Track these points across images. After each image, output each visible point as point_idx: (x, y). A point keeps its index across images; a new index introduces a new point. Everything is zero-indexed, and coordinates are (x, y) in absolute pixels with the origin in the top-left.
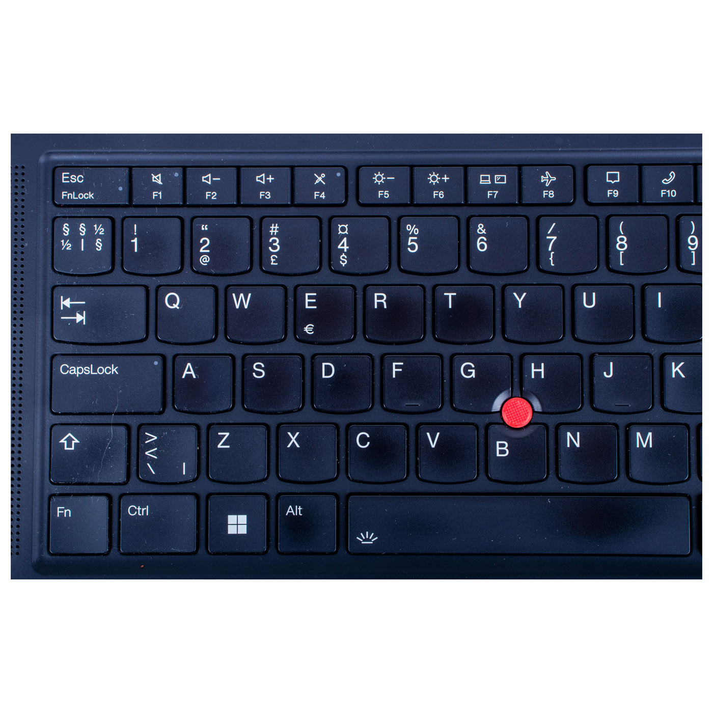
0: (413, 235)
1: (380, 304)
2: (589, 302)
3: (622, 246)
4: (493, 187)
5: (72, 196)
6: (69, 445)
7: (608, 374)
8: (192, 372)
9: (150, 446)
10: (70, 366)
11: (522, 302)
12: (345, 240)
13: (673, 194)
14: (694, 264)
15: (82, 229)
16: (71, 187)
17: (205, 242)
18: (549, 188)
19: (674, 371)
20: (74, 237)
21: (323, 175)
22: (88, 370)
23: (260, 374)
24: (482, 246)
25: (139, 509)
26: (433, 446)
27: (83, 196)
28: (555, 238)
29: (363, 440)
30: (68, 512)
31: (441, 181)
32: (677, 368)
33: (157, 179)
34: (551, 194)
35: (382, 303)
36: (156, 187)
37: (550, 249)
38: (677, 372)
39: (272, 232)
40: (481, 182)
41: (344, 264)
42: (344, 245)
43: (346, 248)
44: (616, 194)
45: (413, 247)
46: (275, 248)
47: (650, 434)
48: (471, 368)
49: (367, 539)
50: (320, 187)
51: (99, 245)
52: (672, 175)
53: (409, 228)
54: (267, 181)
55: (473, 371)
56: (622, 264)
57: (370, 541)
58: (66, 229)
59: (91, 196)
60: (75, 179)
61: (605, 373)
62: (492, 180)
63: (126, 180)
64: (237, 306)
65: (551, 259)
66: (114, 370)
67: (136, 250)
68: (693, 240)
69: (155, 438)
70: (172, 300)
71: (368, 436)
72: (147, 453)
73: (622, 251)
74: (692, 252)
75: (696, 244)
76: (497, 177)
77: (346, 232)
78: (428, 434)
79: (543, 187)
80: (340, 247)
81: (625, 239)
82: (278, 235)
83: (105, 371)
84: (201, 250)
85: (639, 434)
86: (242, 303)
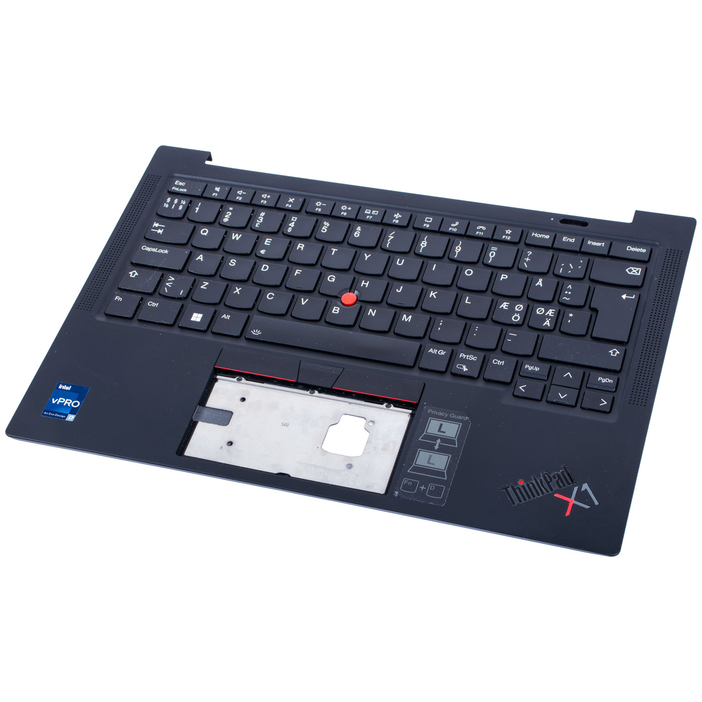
0: (326, 226)
1: (300, 248)
2: (400, 262)
3: (423, 245)
4: (370, 215)
5: (177, 189)
6: (133, 275)
7: (399, 290)
8: (202, 258)
9: (170, 282)
10: (147, 247)
11: (368, 258)
12: (293, 223)
13: (455, 230)
14: (456, 257)
15: (176, 201)
16: (178, 186)
17: (229, 214)
18: (396, 219)
19: (431, 294)
20: (171, 204)
21: (293, 199)
22: (154, 250)
23: (233, 264)
24: (357, 235)
25: (154, 303)
26: (303, 304)
27: (181, 190)
28: (393, 237)
29: (270, 296)
30: (120, 299)
31: (347, 209)
32: (433, 294)
33: (218, 189)
34: (397, 222)
35: (301, 248)
36: (216, 192)
37: (389, 241)
38: (432, 296)
39: (261, 215)
40: (366, 212)
41: (289, 231)
42: (292, 225)
43: (293, 226)
44: (428, 226)
45: (324, 230)
46: (260, 221)
47: (410, 317)
48: (333, 277)
49: (256, 333)
50: (290, 203)
51: (181, 207)
52: (457, 223)
53: (325, 223)
54: (267, 197)
55: (334, 279)
56: (421, 251)
57: (257, 333)
58: (169, 200)
59: (185, 190)
60: (181, 184)
61: (397, 290)
62: (371, 212)
63: (203, 187)
64: (233, 238)
65: (388, 244)
66: (166, 252)
67: (196, 212)
68: (458, 248)
69: (173, 279)
70: (204, 232)
71: (273, 295)
72: (167, 284)
73: (423, 247)
74: (457, 252)
75: (460, 249)
76: (374, 212)
77: (295, 220)
78: (303, 299)
79: (395, 218)
80: (290, 225)
81: (426, 243)
82: (263, 217)
83: (162, 251)
84: (226, 216)
85: (405, 316)
86: (236, 237)
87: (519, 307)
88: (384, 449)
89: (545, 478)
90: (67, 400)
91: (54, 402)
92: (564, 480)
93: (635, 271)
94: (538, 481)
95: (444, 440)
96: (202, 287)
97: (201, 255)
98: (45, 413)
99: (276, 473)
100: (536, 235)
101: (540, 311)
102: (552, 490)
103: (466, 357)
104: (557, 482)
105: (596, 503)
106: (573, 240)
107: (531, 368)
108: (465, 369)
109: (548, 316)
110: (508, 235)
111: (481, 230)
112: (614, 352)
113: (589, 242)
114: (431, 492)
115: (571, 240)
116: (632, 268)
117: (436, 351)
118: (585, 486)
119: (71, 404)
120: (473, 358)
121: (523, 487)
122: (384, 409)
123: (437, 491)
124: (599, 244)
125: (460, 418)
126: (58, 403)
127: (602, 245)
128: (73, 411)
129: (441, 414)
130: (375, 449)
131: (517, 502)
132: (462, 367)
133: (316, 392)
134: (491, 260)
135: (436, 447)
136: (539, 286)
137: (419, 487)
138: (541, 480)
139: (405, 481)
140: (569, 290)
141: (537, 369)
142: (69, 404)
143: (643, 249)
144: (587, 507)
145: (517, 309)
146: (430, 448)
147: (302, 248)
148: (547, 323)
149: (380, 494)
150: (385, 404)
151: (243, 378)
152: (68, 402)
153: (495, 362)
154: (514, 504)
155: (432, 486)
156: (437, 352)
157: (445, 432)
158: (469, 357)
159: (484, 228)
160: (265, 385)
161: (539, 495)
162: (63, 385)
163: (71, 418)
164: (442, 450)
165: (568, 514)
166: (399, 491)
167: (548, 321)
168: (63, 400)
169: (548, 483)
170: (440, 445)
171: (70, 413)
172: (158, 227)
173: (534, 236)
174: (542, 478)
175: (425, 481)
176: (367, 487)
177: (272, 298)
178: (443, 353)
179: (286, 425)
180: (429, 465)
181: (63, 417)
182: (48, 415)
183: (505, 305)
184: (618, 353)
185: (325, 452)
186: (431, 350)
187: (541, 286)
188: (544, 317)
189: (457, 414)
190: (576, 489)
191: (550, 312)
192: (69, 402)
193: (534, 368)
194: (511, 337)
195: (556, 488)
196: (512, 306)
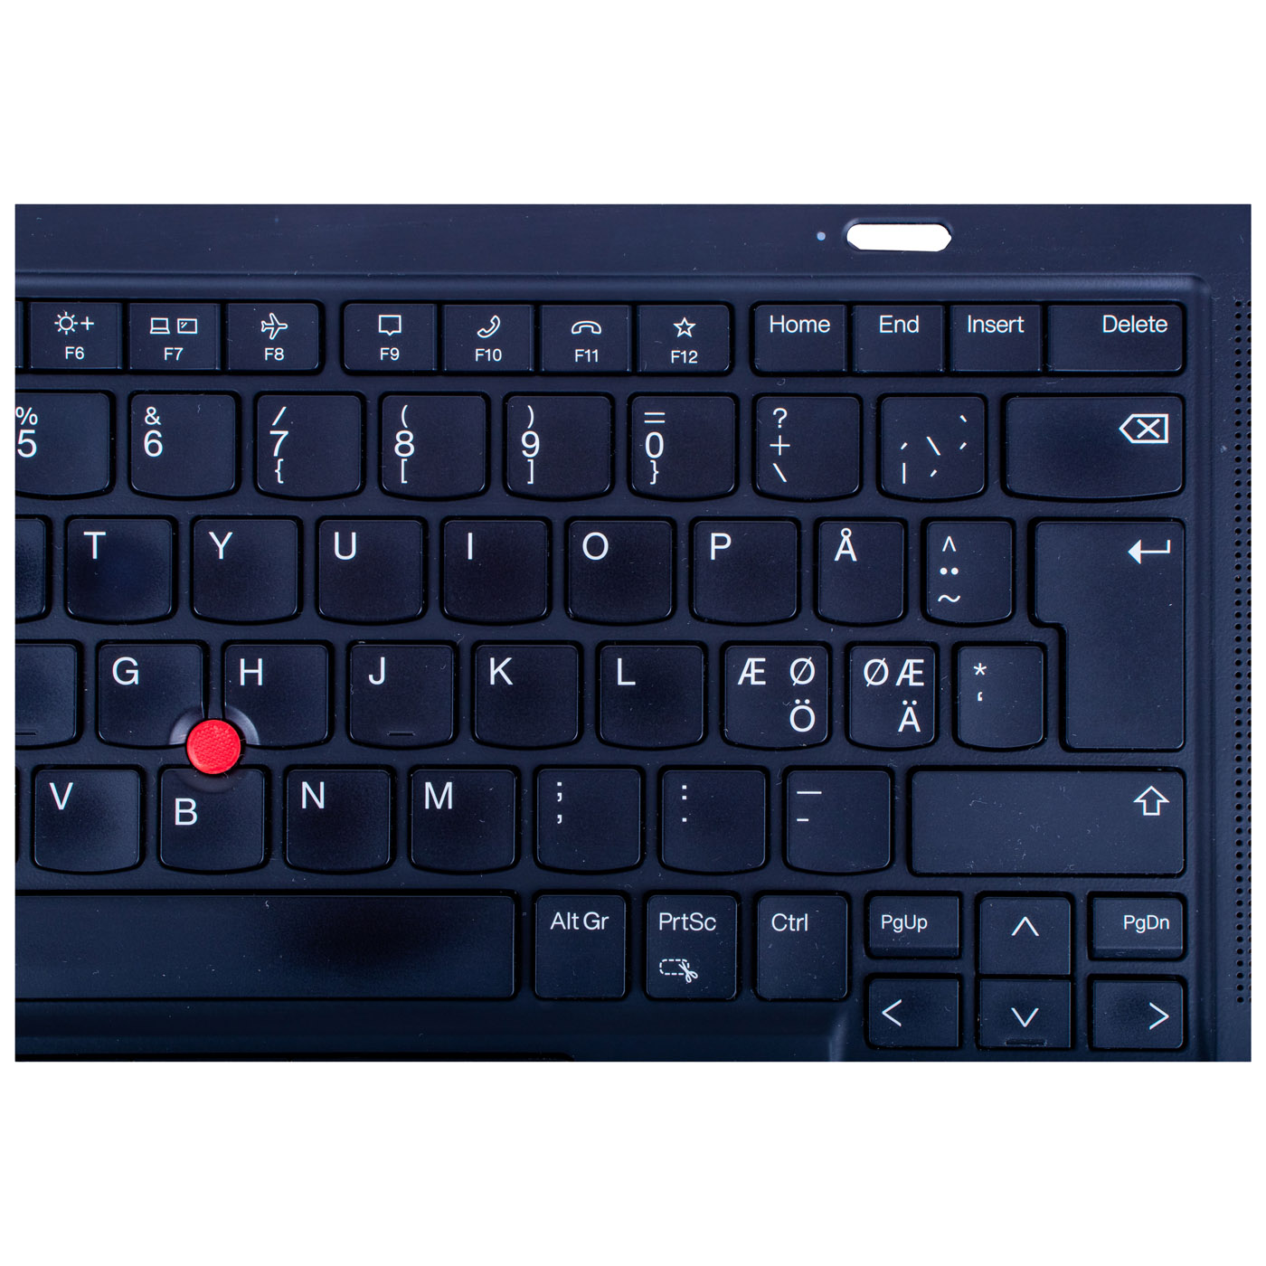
0: (28, 425)
2: (345, 549)
3: (404, 449)
4: (174, 339)
7: (377, 678)
11: (224, 548)
13: (496, 355)
14: (531, 482)
18: (275, 344)
19: (493, 673)
24: (154, 448)
26: (61, 807)
28: (285, 433)
31: (80, 328)
32: (500, 669)
34: (279, 354)
37: (276, 454)
38: (498, 675)
40: (153, 330)
44: (396, 355)
45: (28, 447)
47: (449, 785)
48: (132, 667)
52: (496, 323)
53: (22, 412)
55: (136, 672)
56: (403, 482)
61: (371, 677)
62: (173, 327)
65: (278, 471)
68: (530, 440)
73: (404, 458)
74: (530, 459)
75: (537, 445)
76: (181, 322)
78: (51, 786)
79: (264, 340)
81: (411, 436)
85: (428, 786)
87: (803, 670)
93: (1152, 428)
100: (784, 324)
101: (873, 672)
103: (680, 923)
106: (913, 326)
107: (900, 925)
108: (690, 975)
109: (907, 691)
110: (684, 343)
111: (586, 340)
112: (1151, 800)
113: (972, 325)
115: (906, 327)
116: (1139, 417)
117: (575, 917)
120: (702, 923)
124: (1003, 327)
127: (1015, 325)
132: (675, 967)
134: (656, 472)
136: (846, 559)
140: (950, 560)
141: (920, 924)
143: (1156, 318)
145: (796, 681)
148: (910, 719)
153: (780, 922)
156: (580, 922)
158: (689, 922)
159: (595, 328)
167: (910, 710)
173: (777, 328)
178: (600, 924)
183: (752, 671)
184: (1165, 800)
186: (557, 920)
187: (854, 559)
188: (893, 696)
191: (910, 671)
193: (910, 923)
194: (809, 806)
196: (776, 673)
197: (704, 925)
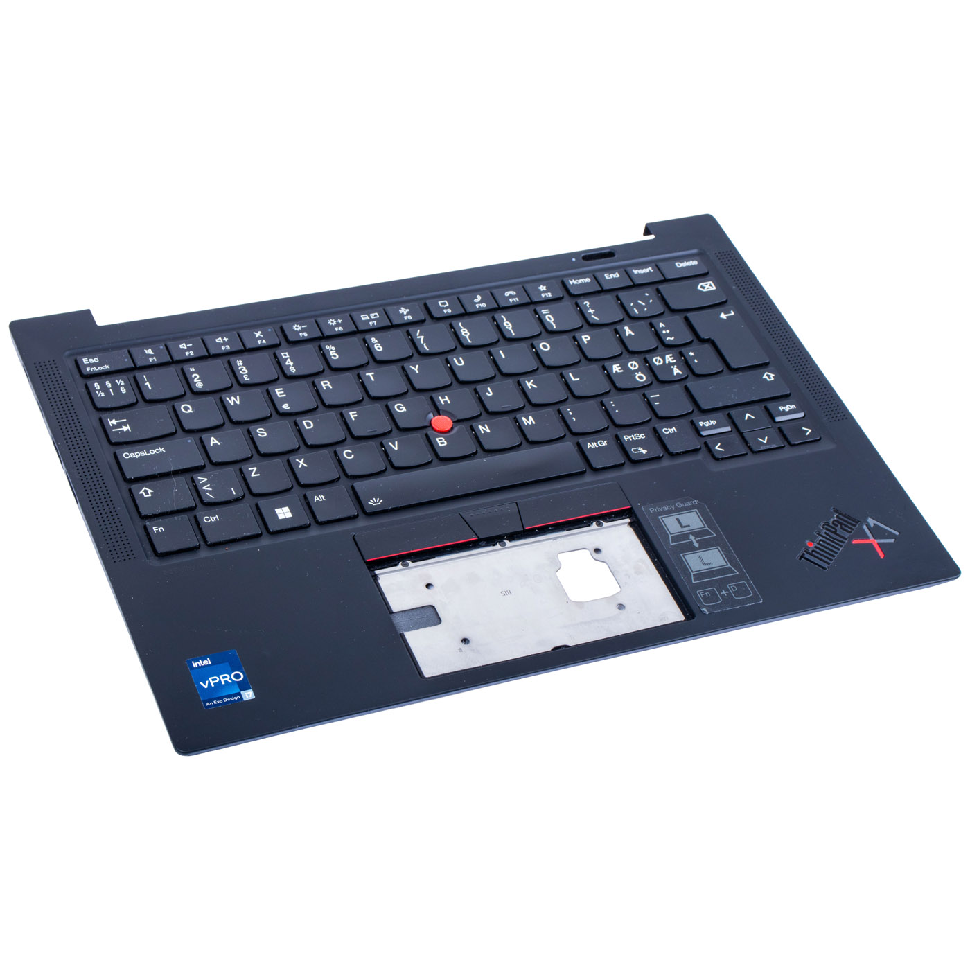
0: (332, 350)
1: (327, 387)
2: (460, 362)
3: (466, 334)
4: (372, 320)
5: (94, 369)
6: (147, 494)
7: (489, 393)
8: (216, 442)
9: (204, 484)
10: (130, 453)
11: (418, 370)
12: (289, 360)
13: (484, 305)
14: (514, 335)
15: (108, 384)
16: (91, 365)
17: (196, 376)
18: (407, 315)
19: (529, 385)
20: (105, 390)
21: (260, 332)
22: (143, 453)
23: (263, 434)
24: (379, 348)
25: (211, 518)
26: (396, 449)
27: (101, 368)
28: (423, 337)
29: (348, 454)
30: (161, 529)
31: (338, 323)
32: (531, 384)
33: (149, 352)
34: (410, 318)
36: (151, 355)
37: (422, 342)
39: (238, 364)
40: (363, 319)
41: (294, 372)
42: (289, 362)
43: (291, 364)
44: (450, 311)
45: (335, 356)
46: (244, 371)
47: (531, 418)
48: (401, 406)
49: (375, 502)
50: (261, 338)
51: (123, 390)
52: (479, 297)
53: (327, 347)
54: (224, 341)
55: (404, 408)
56: (470, 342)
57: (378, 503)
58: (97, 386)
59: (107, 367)
60: (92, 361)
61: (487, 394)
62: (370, 317)
63: (128, 355)
64: (232, 404)
65: (425, 347)
66: (162, 450)
67: (150, 388)
68: (507, 324)
69: (206, 479)
70: (186, 409)
71: (351, 452)
72: (204, 488)
73: (467, 336)
74: (510, 329)
75: (510, 325)
76: (372, 315)
77: (288, 356)
78: (390, 443)
79: (403, 315)
80: (287, 364)
81: (466, 330)
82: (243, 365)
83: (155, 451)
84: (195, 380)
85: (524, 419)
86: (234, 401)
87: (633, 365)
88: (638, 572)
89: (826, 529)
90: (221, 676)
91: (206, 687)
92: (846, 524)
93: (708, 286)
94: (825, 535)
95: (697, 534)
96: (253, 475)
97: (212, 438)
98: (208, 704)
99: (550, 650)
100: (575, 282)
101: (657, 361)
102: (846, 539)
103: (632, 438)
104: (842, 528)
105: (897, 533)
106: (617, 275)
107: (707, 424)
108: (644, 452)
109: (670, 364)
110: (544, 292)
111: (511, 296)
112: (769, 376)
113: (635, 272)
114: (737, 594)
115: (614, 276)
116: (703, 284)
117: (595, 443)
118: (871, 522)
119: (231, 679)
120: (641, 436)
121: (816, 547)
122: (597, 529)
123: (742, 590)
124: (646, 271)
125: (689, 504)
126: (213, 685)
127: (649, 270)
128: (243, 686)
129: (666, 508)
130: (629, 577)
131: (826, 566)
132: (637, 450)
133: (507, 542)
134: (554, 325)
135: (696, 545)
136: (630, 335)
137: (720, 595)
138: (825, 533)
139: (700, 594)
140: (664, 329)
141: (713, 423)
142: (228, 679)
143: (693, 260)
144: (893, 540)
145: (633, 368)
146: (690, 548)
147: (328, 384)
148: (676, 371)
149: (681, 621)
150: (594, 523)
151: (408, 562)
152: (224, 678)
153: (666, 431)
154: (825, 569)
155: (732, 587)
156: (597, 445)
157: (689, 526)
158: (635, 437)
159: (512, 293)
160: (437, 559)
161: (839, 549)
162: (196, 660)
163: (249, 695)
164: (705, 545)
165: (882, 556)
166: (706, 607)
167: (675, 369)
168: (216, 679)
169: (835, 533)
170: (698, 541)
171: (242, 690)
172: (119, 425)
173: (573, 283)
174: (825, 531)
175: (721, 585)
176: (661, 620)
177: (353, 456)
178: (605, 443)
179: (508, 593)
180: (707, 567)
181: (236, 698)
182: (214, 705)
183: (616, 368)
184: (773, 375)
185: (580, 605)
186: (589, 445)
187: (633, 334)
188: (667, 367)
189: (683, 502)
190: (865, 527)
191: (669, 359)
192: (226, 677)
193: (710, 423)
194: (656, 399)
195: (847, 535)
196: (624, 367)
197: (640, 437)
